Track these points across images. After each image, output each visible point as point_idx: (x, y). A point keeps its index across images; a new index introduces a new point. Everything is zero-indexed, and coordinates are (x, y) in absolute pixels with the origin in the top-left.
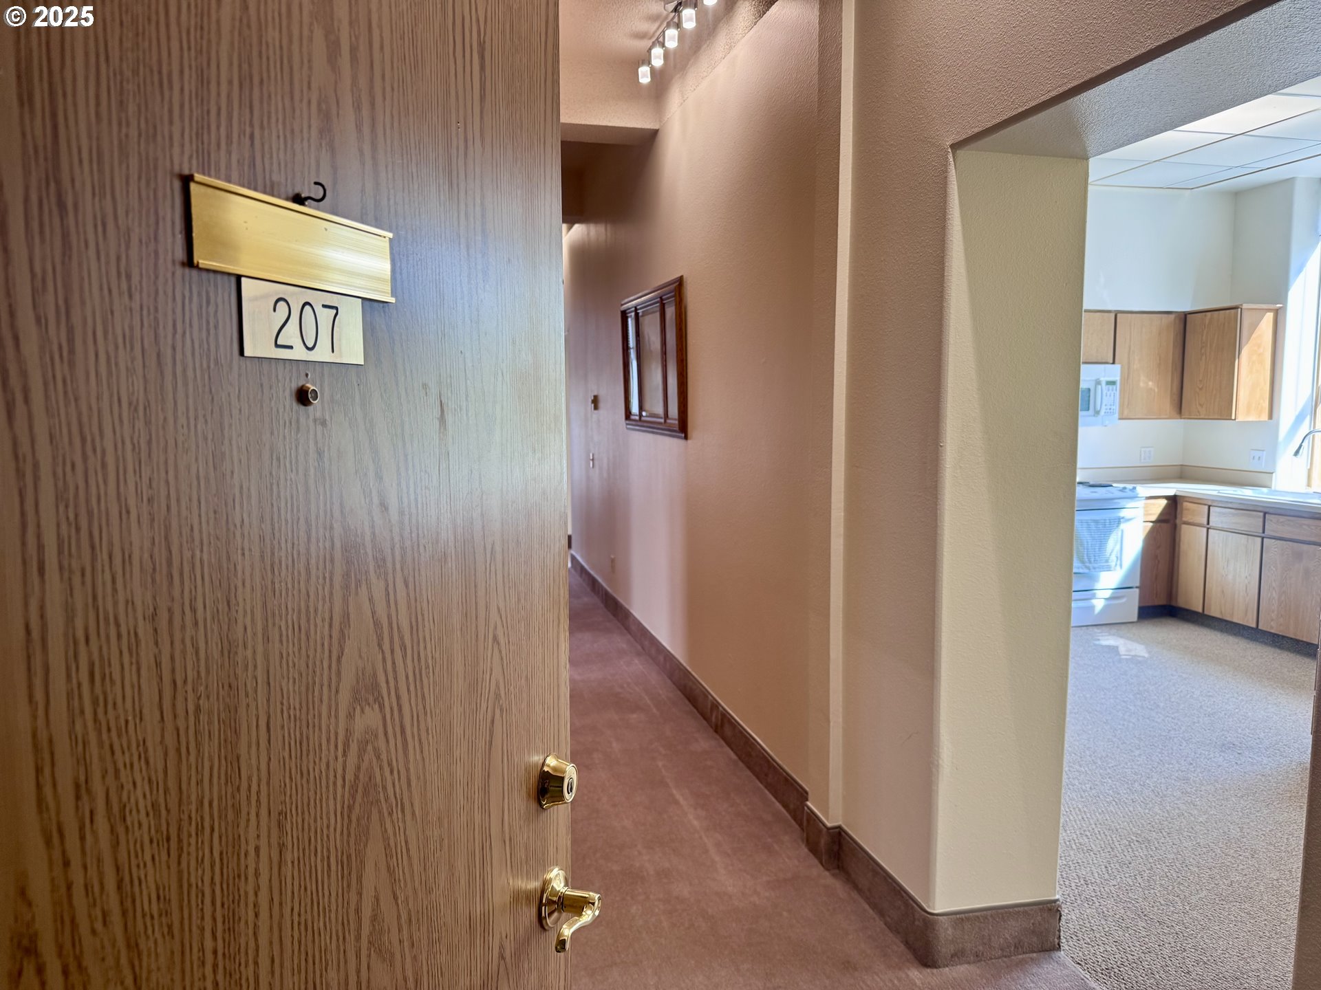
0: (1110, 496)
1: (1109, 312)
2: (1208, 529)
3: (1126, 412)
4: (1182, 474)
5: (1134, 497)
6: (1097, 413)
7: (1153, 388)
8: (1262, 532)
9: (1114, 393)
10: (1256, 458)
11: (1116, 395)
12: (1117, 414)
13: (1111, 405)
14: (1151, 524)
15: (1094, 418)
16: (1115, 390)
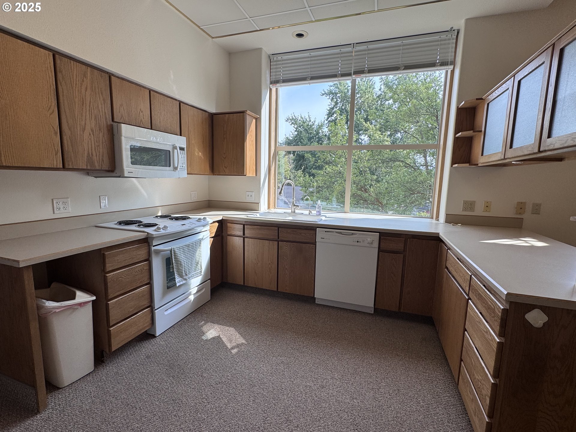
1: (176, 100)
2: (244, 238)
4: (209, 205)
6: (175, 169)
7: (201, 156)
8: (277, 238)
9: (184, 156)
10: (250, 196)
11: (185, 157)
12: (186, 171)
13: (183, 164)
14: (213, 239)
15: (173, 172)
16: (184, 154)
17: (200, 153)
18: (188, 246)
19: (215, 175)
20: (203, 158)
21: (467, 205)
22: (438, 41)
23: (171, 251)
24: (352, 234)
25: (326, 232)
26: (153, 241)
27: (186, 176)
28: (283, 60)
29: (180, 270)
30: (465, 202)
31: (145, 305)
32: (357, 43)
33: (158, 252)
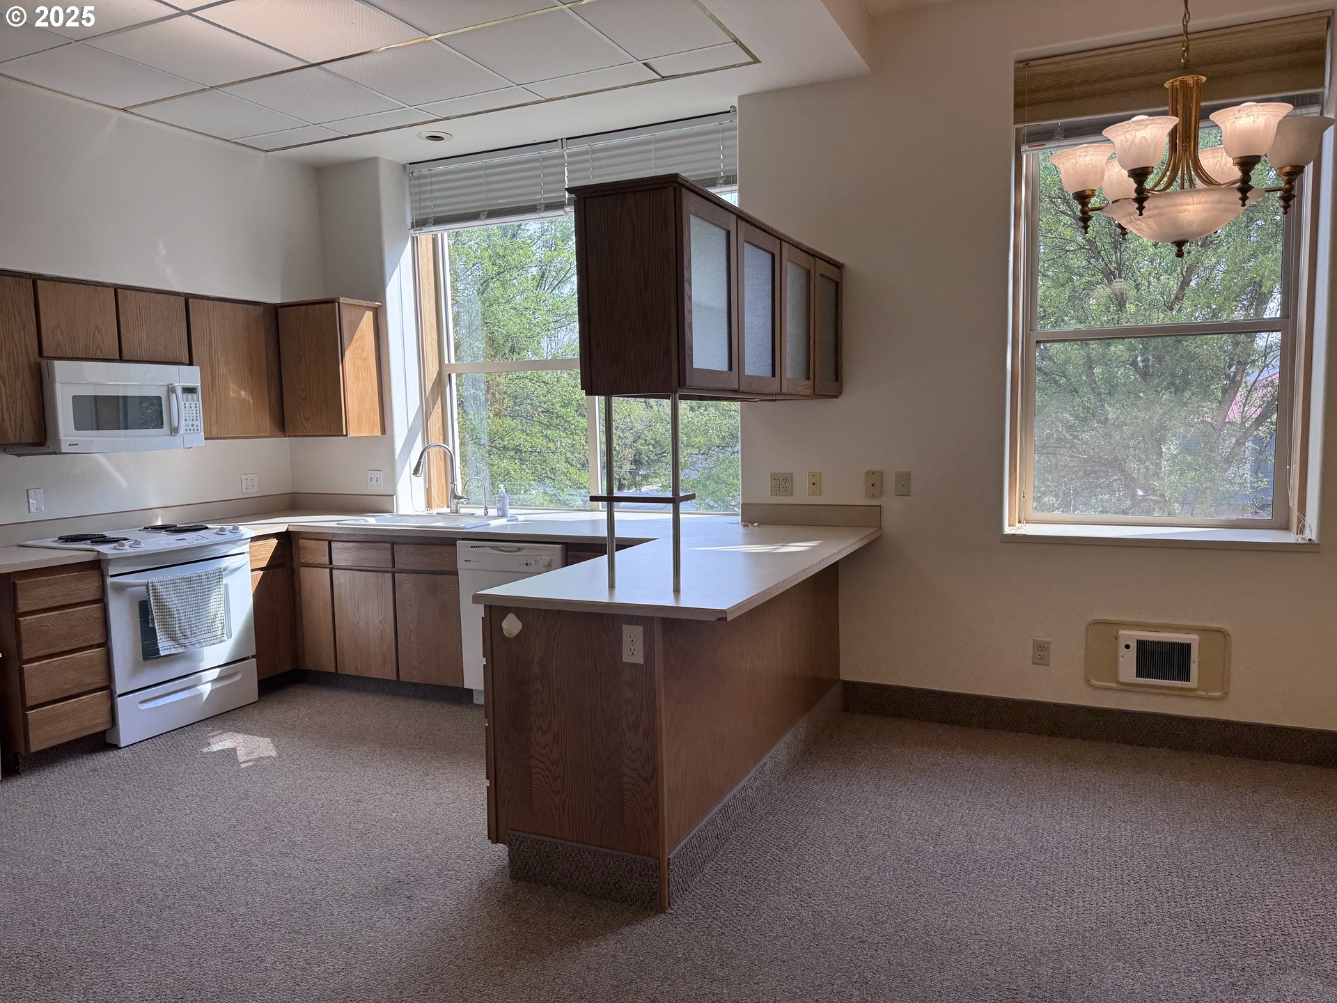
0: (204, 542)
1: (178, 294)
2: (331, 570)
3: (214, 429)
4: (294, 503)
5: (237, 541)
6: (174, 431)
7: (247, 398)
8: (391, 566)
9: (196, 404)
10: (374, 480)
11: (198, 406)
12: (202, 433)
13: (193, 420)
14: (262, 572)
15: (171, 437)
16: (195, 400)
17: (243, 393)
18: (188, 580)
19: (289, 436)
20: (251, 401)
21: (778, 482)
22: (717, 131)
23: (147, 585)
24: (519, 549)
25: (472, 547)
26: (109, 568)
27: (203, 442)
28: (432, 176)
29: (169, 625)
30: (774, 477)
31: (97, 683)
32: (568, 139)
33: (121, 588)
